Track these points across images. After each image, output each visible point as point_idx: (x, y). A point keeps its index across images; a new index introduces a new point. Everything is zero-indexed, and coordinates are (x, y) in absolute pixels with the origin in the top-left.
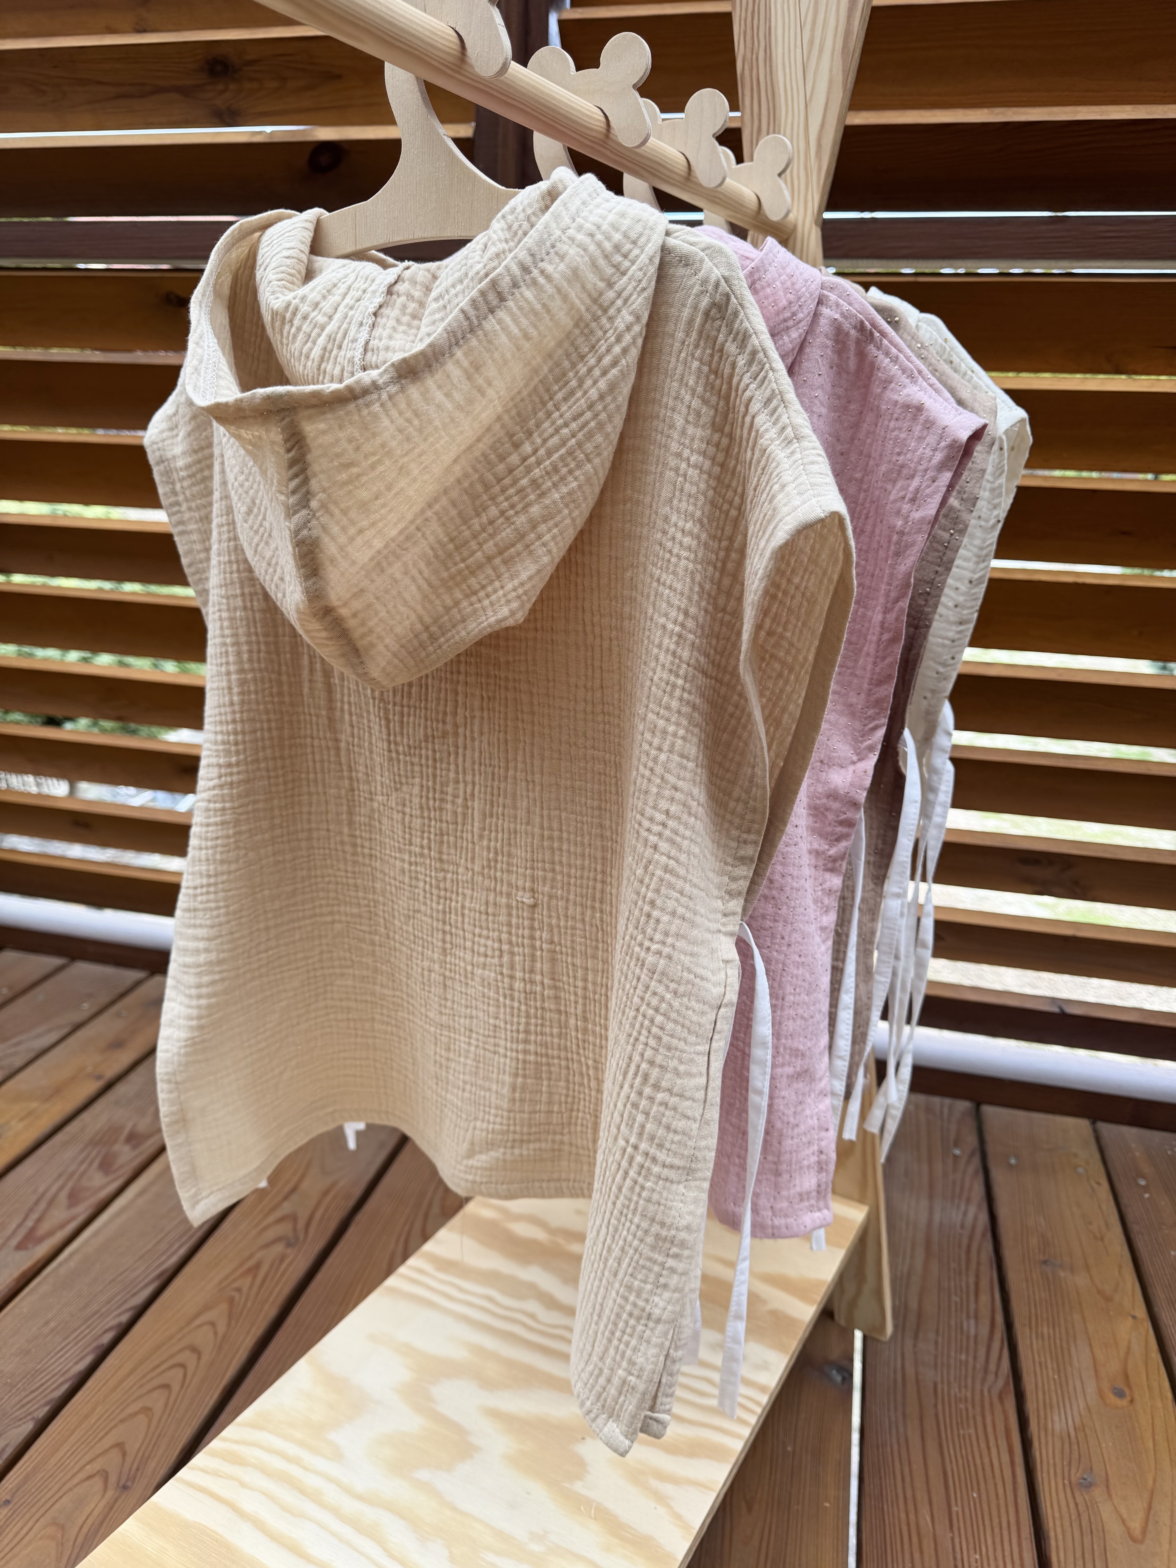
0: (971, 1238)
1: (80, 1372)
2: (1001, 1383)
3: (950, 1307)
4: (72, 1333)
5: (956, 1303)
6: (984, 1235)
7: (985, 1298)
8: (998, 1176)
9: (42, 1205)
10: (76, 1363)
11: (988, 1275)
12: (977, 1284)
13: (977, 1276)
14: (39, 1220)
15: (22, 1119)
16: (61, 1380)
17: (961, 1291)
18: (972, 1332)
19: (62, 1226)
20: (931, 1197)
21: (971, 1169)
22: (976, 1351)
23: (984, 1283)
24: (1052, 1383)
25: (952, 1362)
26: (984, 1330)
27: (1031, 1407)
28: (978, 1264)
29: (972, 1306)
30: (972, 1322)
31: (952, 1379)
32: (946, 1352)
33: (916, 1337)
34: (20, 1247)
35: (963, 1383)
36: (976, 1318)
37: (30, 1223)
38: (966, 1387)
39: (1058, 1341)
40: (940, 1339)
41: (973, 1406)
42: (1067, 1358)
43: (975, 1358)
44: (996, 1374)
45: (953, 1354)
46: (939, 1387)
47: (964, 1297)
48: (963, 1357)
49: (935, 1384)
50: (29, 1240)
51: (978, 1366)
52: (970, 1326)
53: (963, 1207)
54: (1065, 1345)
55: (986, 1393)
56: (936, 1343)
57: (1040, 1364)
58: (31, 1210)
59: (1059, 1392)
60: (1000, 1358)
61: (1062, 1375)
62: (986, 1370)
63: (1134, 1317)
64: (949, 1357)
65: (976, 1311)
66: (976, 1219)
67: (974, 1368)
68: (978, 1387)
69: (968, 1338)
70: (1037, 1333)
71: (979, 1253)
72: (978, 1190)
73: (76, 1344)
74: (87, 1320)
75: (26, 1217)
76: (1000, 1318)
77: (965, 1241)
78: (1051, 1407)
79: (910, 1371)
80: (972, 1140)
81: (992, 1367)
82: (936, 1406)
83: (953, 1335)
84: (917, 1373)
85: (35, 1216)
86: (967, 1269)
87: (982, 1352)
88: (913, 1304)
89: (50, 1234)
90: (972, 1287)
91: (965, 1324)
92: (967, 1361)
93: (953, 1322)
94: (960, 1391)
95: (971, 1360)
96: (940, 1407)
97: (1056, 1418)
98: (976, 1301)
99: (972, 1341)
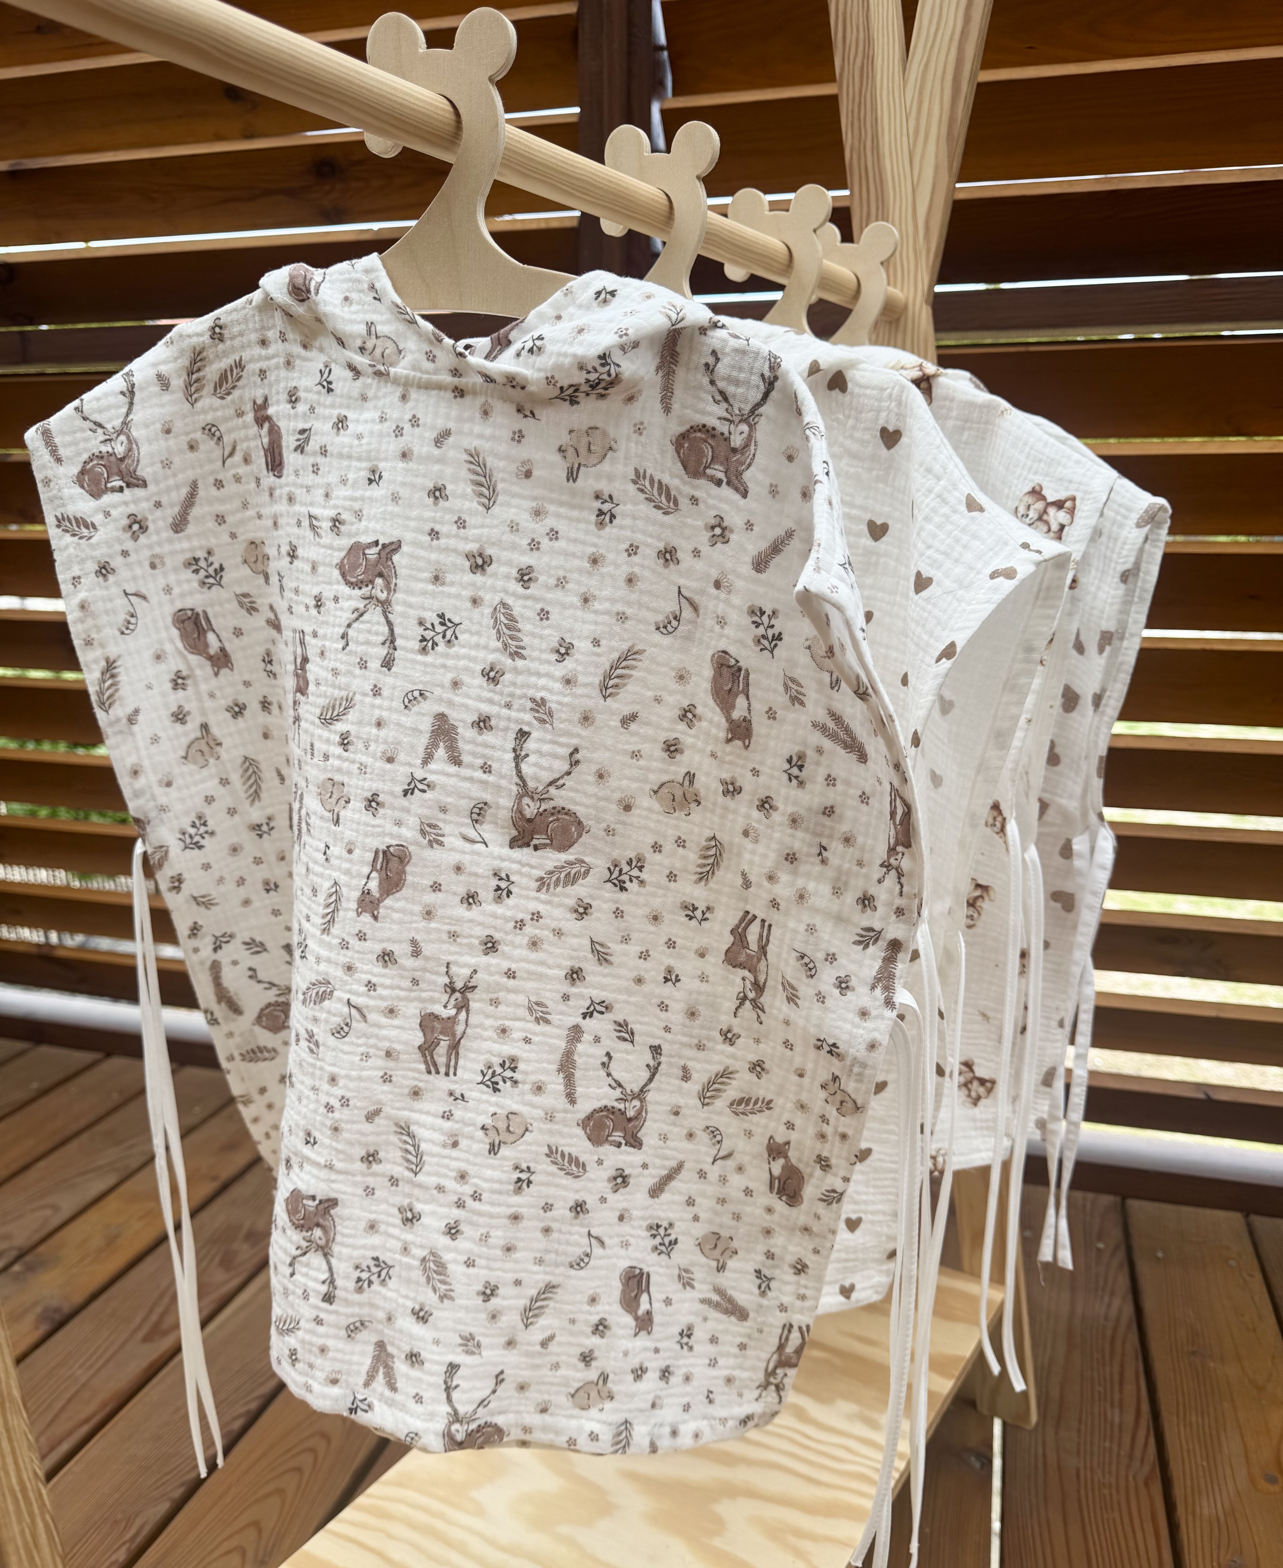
0: (1115, 1330)
2: (1147, 1468)
3: (1093, 1396)
5: (1100, 1393)
6: (1128, 1327)
7: (1130, 1388)
8: (1145, 1268)
11: (1133, 1366)
12: (1122, 1375)
13: (1122, 1367)
15: (141, 1219)
17: (1105, 1380)
18: (1117, 1420)
20: (1073, 1289)
21: (1115, 1263)
22: (1120, 1438)
23: (1129, 1373)
24: (1200, 1469)
25: (1095, 1448)
26: (1130, 1418)
27: (1178, 1492)
28: (1123, 1354)
29: (1117, 1397)
30: (1117, 1411)
31: (1095, 1465)
32: (1089, 1439)
33: (1058, 1425)
34: (147, 1339)
35: (1107, 1470)
36: (1121, 1407)
38: (1110, 1473)
39: (1207, 1429)
40: (1083, 1427)
41: (1118, 1491)
42: (1216, 1446)
43: (1120, 1445)
44: (1142, 1461)
45: (1096, 1441)
46: (1082, 1473)
47: (1108, 1386)
48: (1107, 1444)
49: (1078, 1471)
50: (155, 1334)
51: (1123, 1453)
52: (1115, 1415)
53: (1106, 1300)
54: (1214, 1433)
55: (1131, 1478)
56: (1079, 1431)
57: (1189, 1450)
58: (155, 1305)
59: (1208, 1478)
60: (1146, 1445)
61: (1212, 1461)
62: (1131, 1457)
64: (1092, 1444)
65: (1121, 1400)
66: (1120, 1311)
67: (1119, 1454)
68: (1123, 1473)
69: (1112, 1425)
70: (1184, 1420)
71: (1123, 1344)
72: (1123, 1282)
75: (150, 1311)
76: (1145, 1407)
77: (1109, 1333)
78: (1200, 1492)
79: (1052, 1457)
80: (1116, 1234)
81: (1138, 1453)
82: (1078, 1491)
83: (1097, 1423)
84: (1059, 1460)
86: (1112, 1360)
87: (1127, 1440)
88: (1055, 1393)
90: (1116, 1378)
91: (1109, 1413)
92: (1111, 1449)
93: (1096, 1411)
94: (1104, 1477)
95: (1115, 1448)
96: (1083, 1492)
97: (1205, 1503)
98: (1121, 1391)
99: (1116, 1430)
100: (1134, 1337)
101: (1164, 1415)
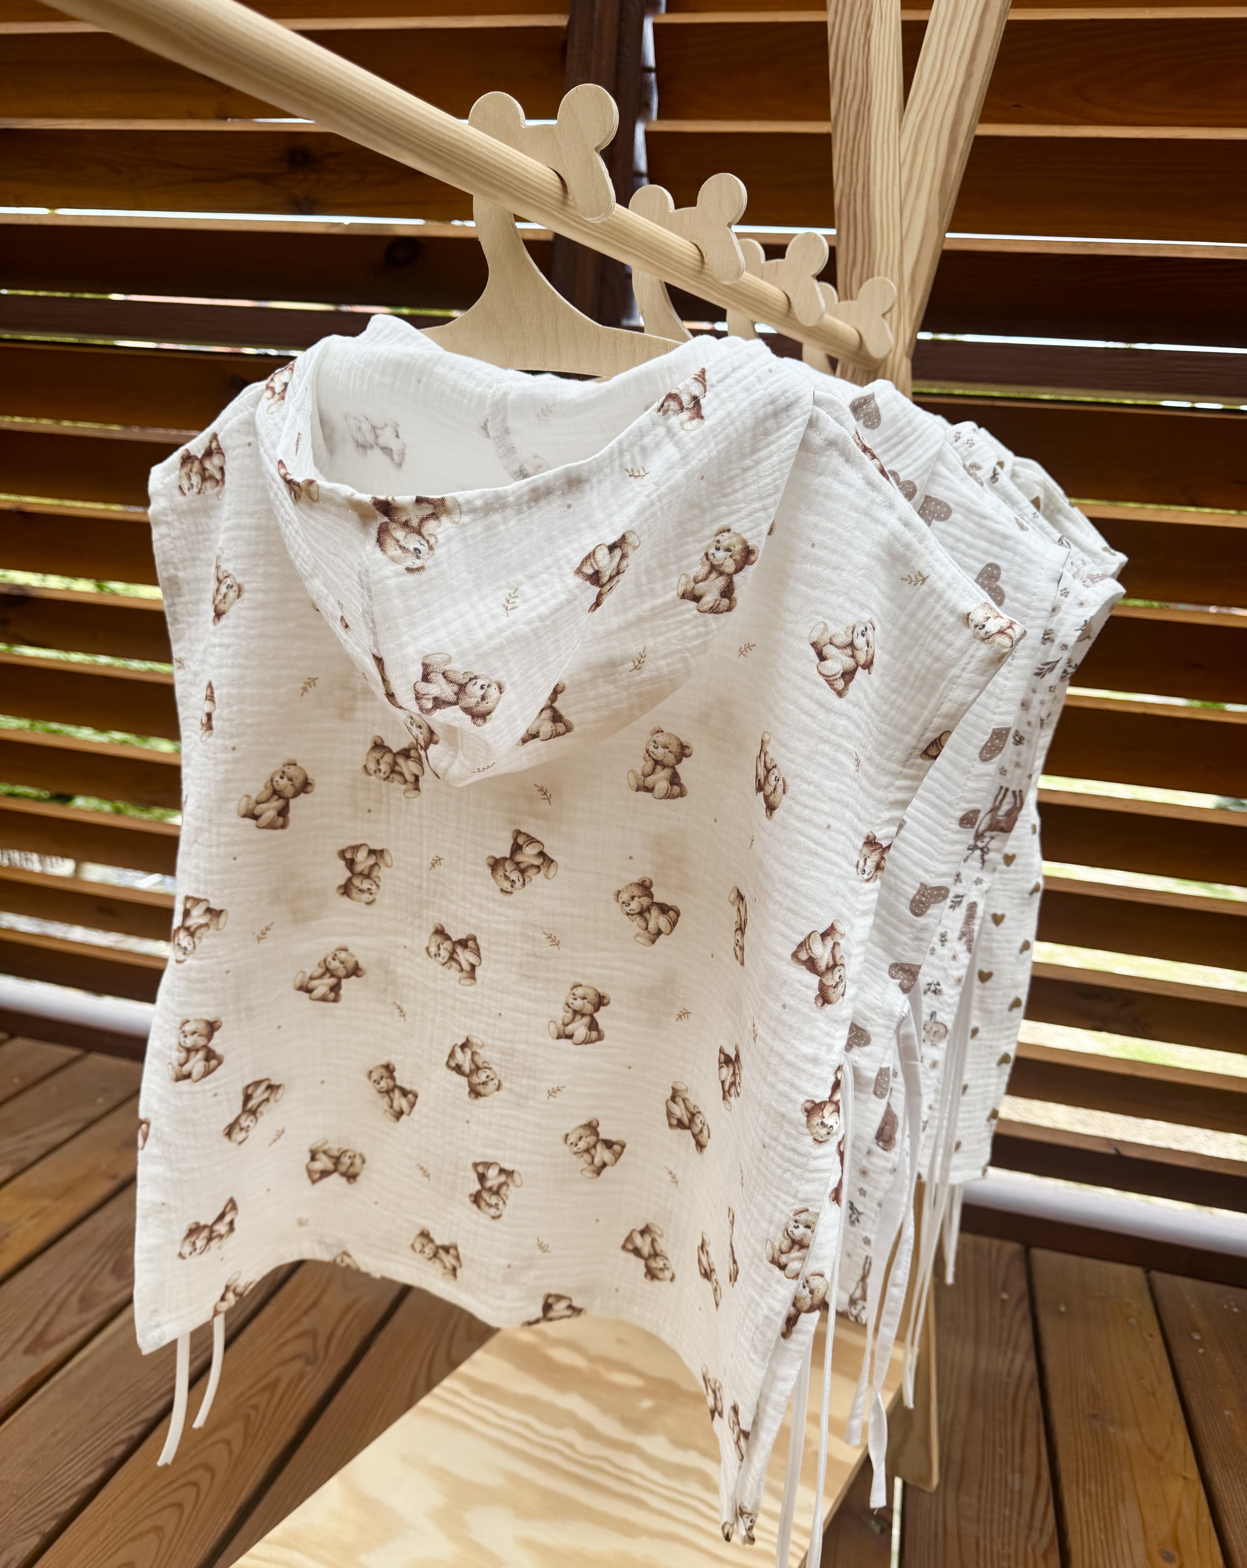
0: (1018, 1388)
1: (90, 1485)
2: (1046, 1540)
3: (994, 1459)
4: (80, 1445)
5: (1001, 1455)
6: (1031, 1385)
7: (1030, 1451)
8: (1048, 1324)
9: (52, 1310)
10: (85, 1477)
11: (1034, 1428)
12: (1022, 1437)
13: (1023, 1428)
14: (48, 1325)
15: (32, 1217)
16: (68, 1494)
17: (1006, 1442)
18: (1017, 1486)
19: (72, 1332)
20: (977, 1343)
21: (1019, 1315)
22: (1020, 1505)
23: (1030, 1436)
24: (1099, 1543)
25: (995, 1516)
26: (1030, 1485)
28: (1025, 1416)
29: (1017, 1460)
30: (1017, 1475)
31: (995, 1534)
32: (989, 1506)
33: (958, 1489)
34: (29, 1351)
35: (1006, 1540)
36: (1022, 1472)
37: (39, 1327)
38: (1009, 1544)
39: (1106, 1500)
40: (984, 1493)
41: (1016, 1564)
42: (1114, 1518)
43: (1019, 1513)
44: (1041, 1531)
45: (996, 1508)
46: (982, 1543)
47: (1010, 1448)
48: (1007, 1512)
49: (978, 1540)
50: (37, 1345)
51: (1022, 1522)
52: (1015, 1480)
53: (1010, 1355)
54: (1113, 1504)
55: (1030, 1551)
56: (979, 1496)
57: (1087, 1522)
58: (40, 1313)
59: (1106, 1553)
61: (1110, 1534)
62: (1030, 1527)
63: (1185, 1478)
64: (992, 1510)
65: (1022, 1464)
66: (1023, 1367)
67: (1018, 1524)
68: (1022, 1544)
69: (1012, 1492)
70: (1084, 1490)
71: (1026, 1402)
72: (1026, 1337)
73: (85, 1457)
74: (97, 1432)
75: (35, 1320)
76: (1045, 1474)
77: (1012, 1390)
79: (951, 1524)
80: (1020, 1285)
81: (1037, 1523)
82: (978, 1563)
83: (997, 1488)
84: (959, 1528)
85: (43, 1320)
86: (1013, 1420)
87: (1026, 1508)
88: (956, 1453)
89: (61, 1339)
90: (1018, 1439)
91: (1010, 1478)
92: (1010, 1517)
93: (997, 1475)
94: (1003, 1548)
95: (1015, 1515)
96: (982, 1563)
98: (1022, 1454)
99: (1016, 1498)
100: (1035, 1397)
101: (1064, 1482)
